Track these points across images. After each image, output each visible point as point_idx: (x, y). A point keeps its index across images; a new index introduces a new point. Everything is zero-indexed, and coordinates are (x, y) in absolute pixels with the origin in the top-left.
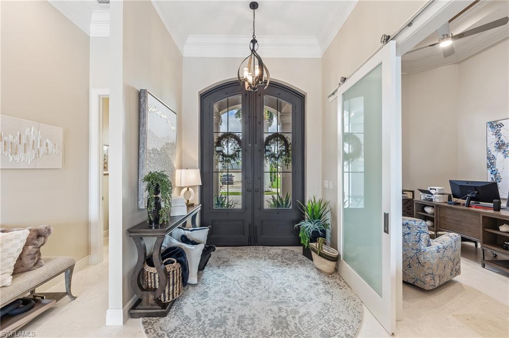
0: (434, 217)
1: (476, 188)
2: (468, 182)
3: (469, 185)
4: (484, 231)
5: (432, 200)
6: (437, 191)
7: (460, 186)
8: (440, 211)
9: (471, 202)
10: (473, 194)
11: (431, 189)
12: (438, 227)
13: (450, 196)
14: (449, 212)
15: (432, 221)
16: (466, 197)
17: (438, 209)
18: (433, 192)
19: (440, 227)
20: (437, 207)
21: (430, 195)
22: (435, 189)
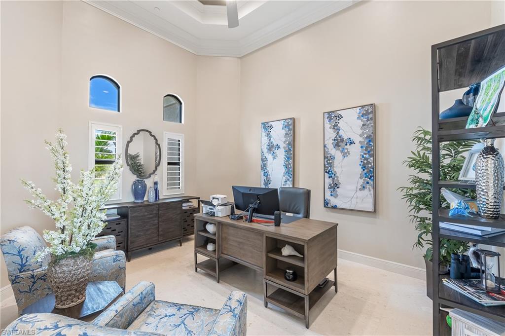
0: (216, 238)
1: (258, 197)
2: (250, 189)
3: (251, 192)
4: (267, 257)
5: (213, 215)
6: (220, 201)
7: (243, 193)
8: (222, 230)
9: (253, 214)
10: (255, 204)
11: (213, 198)
12: (220, 252)
13: (232, 208)
14: (231, 231)
15: (213, 243)
16: (249, 209)
17: (221, 227)
18: (215, 202)
19: (222, 253)
20: (220, 225)
21: (212, 207)
22: (218, 199)
